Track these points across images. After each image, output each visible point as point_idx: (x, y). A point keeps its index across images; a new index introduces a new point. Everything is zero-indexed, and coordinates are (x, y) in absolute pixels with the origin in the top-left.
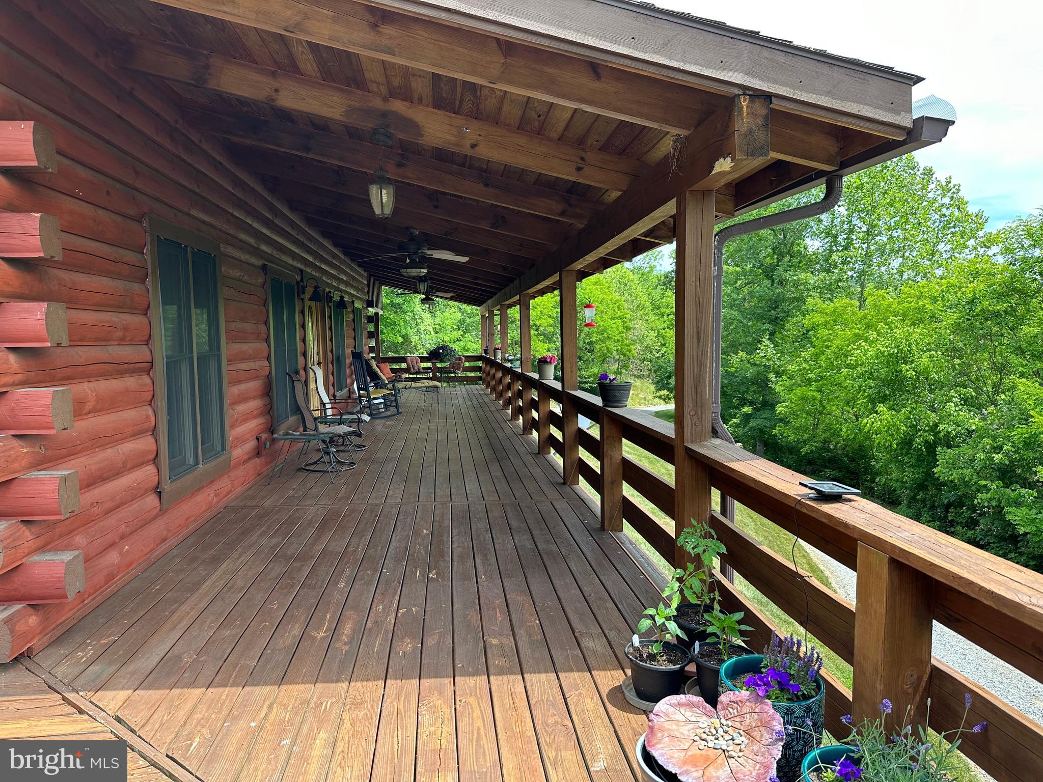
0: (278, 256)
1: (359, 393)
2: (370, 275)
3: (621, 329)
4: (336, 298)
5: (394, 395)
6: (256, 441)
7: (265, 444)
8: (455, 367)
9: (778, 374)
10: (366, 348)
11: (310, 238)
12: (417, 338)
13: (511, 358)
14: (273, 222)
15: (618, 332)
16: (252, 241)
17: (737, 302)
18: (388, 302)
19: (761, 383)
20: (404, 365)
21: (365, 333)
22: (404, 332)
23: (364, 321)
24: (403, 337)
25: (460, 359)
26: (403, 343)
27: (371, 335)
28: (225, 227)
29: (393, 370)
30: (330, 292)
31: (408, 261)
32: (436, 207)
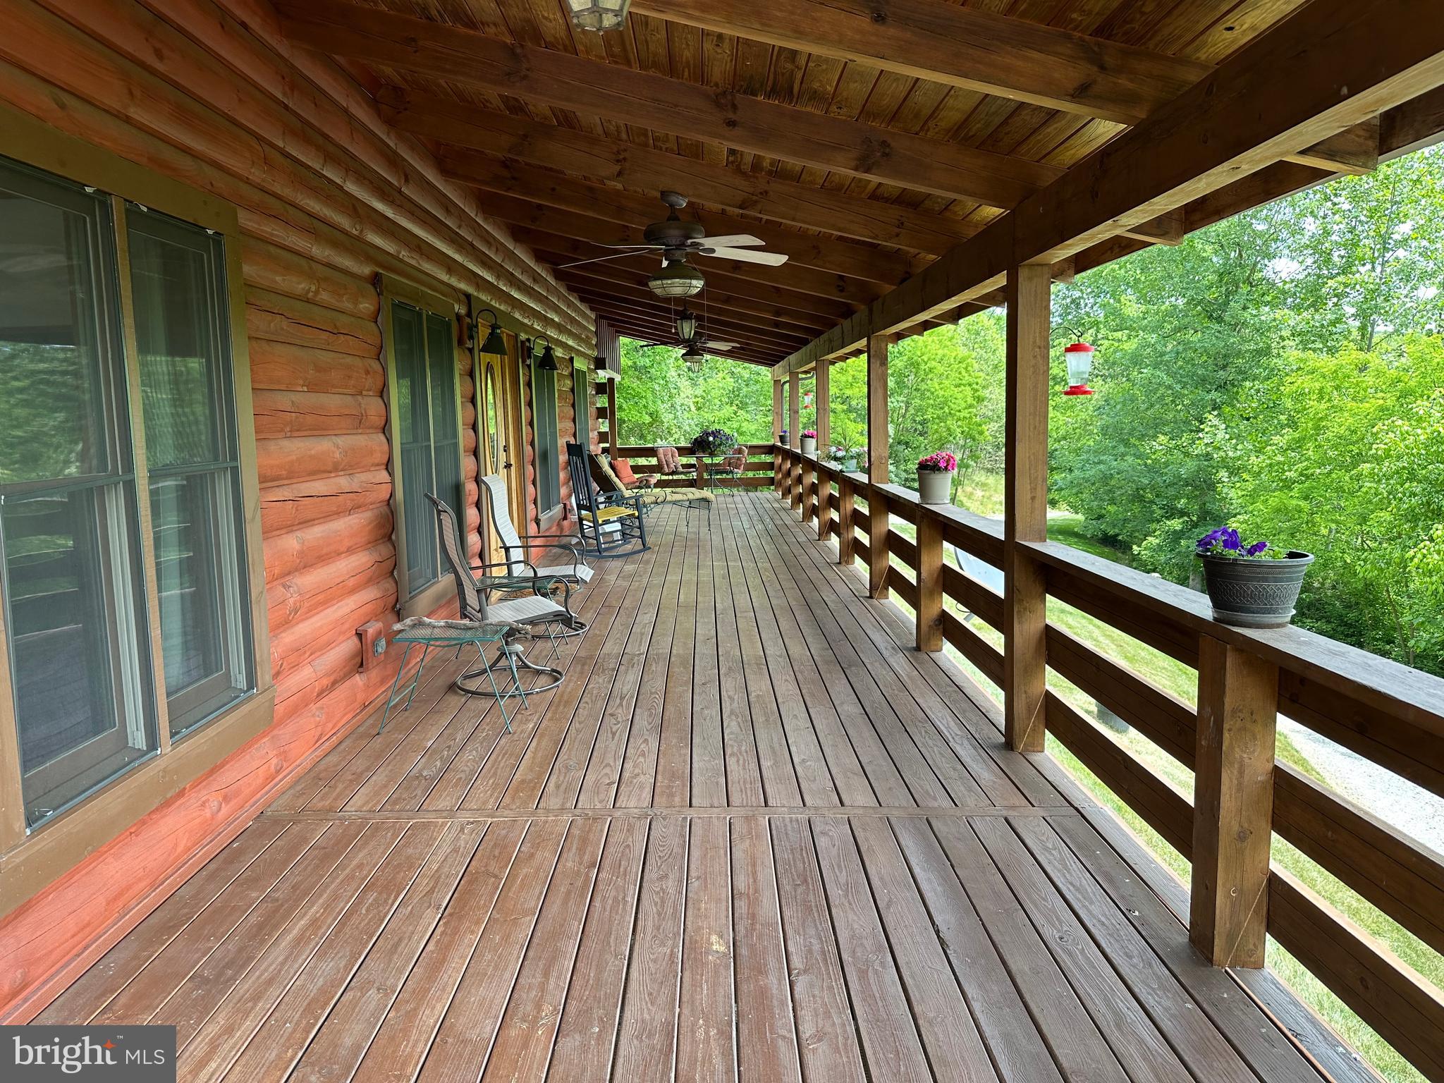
0: (413, 262)
1: (579, 514)
2: (602, 317)
3: (970, 400)
4: (539, 352)
5: (638, 518)
6: (355, 640)
7: (374, 643)
8: (732, 464)
9: (1234, 472)
10: (594, 435)
11: (488, 239)
12: (671, 416)
13: (840, 454)
14: (400, 192)
15: (964, 405)
16: (344, 222)
17: (1166, 358)
18: (630, 363)
19: (1203, 485)
20: (654, 461)
21: (592, 411)
22: (652, 408)
23: (591, 391)
24: (651, 415)
25: (740, 451)
26: (651, 424)
27: (601, 413)
28: (257, 175)
29: (636, 469)
30: (528, 340)
31: (665, 264)
32: (731, 124)
